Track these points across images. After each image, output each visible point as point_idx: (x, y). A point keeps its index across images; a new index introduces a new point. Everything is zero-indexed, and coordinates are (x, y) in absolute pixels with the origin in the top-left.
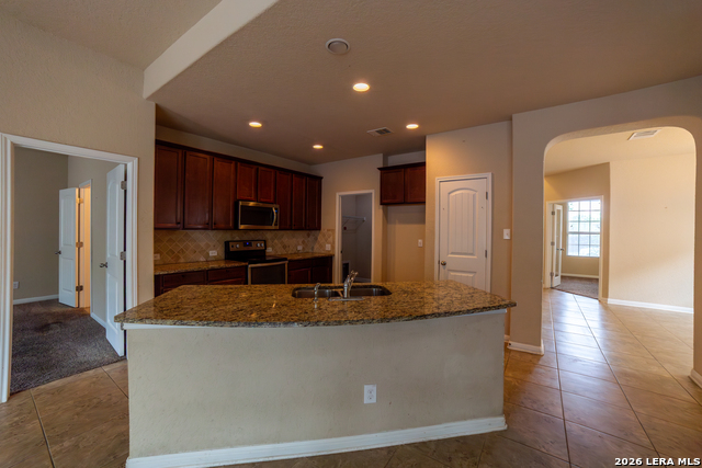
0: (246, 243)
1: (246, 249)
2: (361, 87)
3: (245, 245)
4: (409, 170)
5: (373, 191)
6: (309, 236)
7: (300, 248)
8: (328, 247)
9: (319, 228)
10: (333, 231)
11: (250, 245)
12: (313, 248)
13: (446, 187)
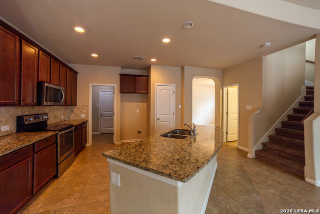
0: (36, 116)
1: (36, 121)
2: (166, 40)
3: (35, 118)
4: (136, 77)
5: (115, 85)
6: (66, 109)
7: (62, 118)
8: (83, 116)
9: (75, 105)
10: (87, 106)
11: (38, 118)
12: (69, 117)
13: (159, 88)
